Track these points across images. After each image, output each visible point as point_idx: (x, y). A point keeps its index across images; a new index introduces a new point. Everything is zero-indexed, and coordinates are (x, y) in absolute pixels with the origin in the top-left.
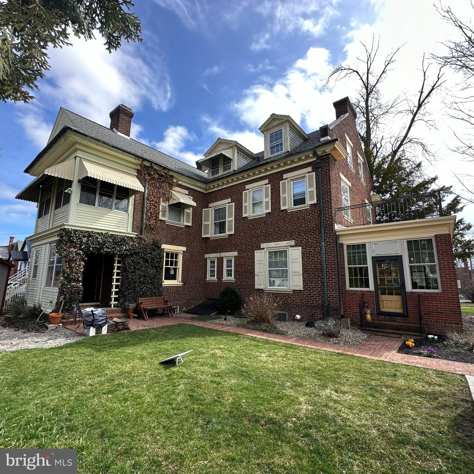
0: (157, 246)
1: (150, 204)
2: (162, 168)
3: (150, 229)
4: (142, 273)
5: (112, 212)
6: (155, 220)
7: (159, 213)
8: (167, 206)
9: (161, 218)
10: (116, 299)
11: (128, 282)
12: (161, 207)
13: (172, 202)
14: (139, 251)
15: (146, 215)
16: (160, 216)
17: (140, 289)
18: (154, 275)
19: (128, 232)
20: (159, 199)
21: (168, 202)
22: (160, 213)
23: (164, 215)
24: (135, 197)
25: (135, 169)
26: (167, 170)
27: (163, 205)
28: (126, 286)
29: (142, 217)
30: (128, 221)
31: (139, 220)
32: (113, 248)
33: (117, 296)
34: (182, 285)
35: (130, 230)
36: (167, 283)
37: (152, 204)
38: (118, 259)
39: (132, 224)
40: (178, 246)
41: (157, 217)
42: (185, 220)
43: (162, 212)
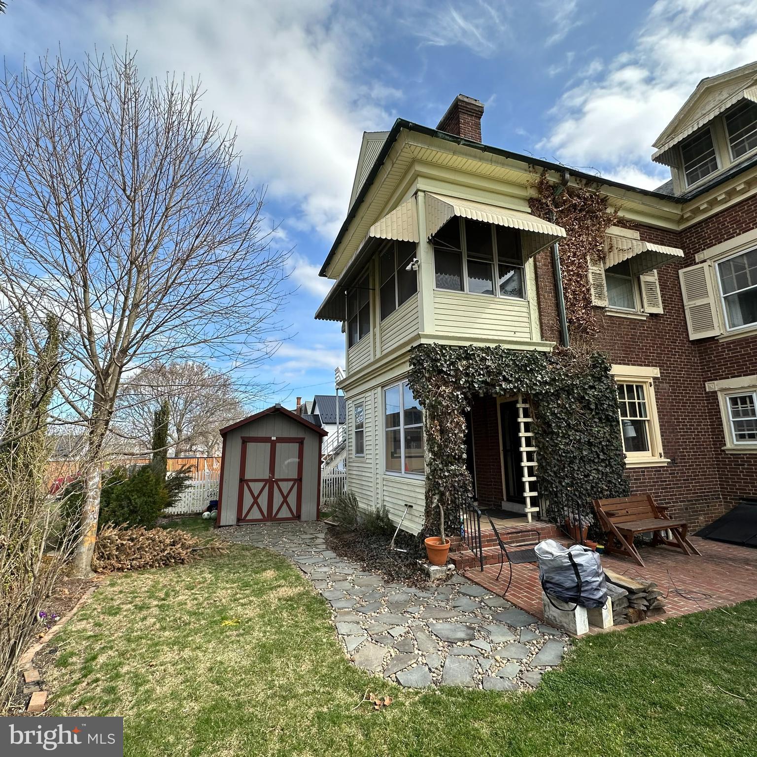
0: (600, 370)
1: (568, 271)
2: (584, 181)
3: (581, 330)
4: (584, 438)
5: (496, 300)
6: (585, 307)
7: (588, 290)
8: (603, 272)
9: (596, 302)
10: (534, 502)
11: (558, 460)
12: (590, 277)
13: (614, 260)
14: (572, 384)
15: (566, 298)
16: (593, 298)
17: (585, 476)
18: (608, 441)
19: (534, 340)
20: (585, 259)
21: (605, 263)
22: (592, 291)
23: (600, 296)
24: (535, 261)
25: (524, 199)
26: (595, 184)
27: (595, 271)
28: (555, 469)
29: (558, 305)
30: (530, 318)
31: (551, 311)
32: (517, 380)
33: (535, 494)
34: (668, 463)
35: (537, 338)
36: (633, 458)
37: (572, 271)
38: (523, 405)
39: (538, 323)
40: (641, 365)
41: (588, 301)
42: (645, 300)
43: (596, 289)
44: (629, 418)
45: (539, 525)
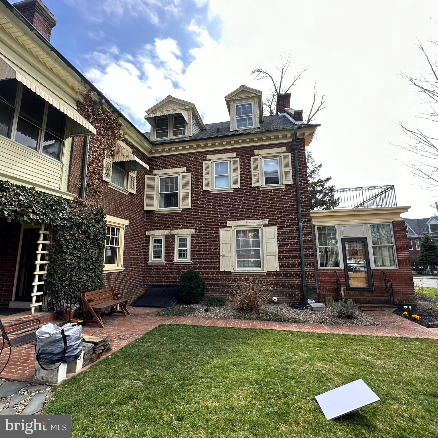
0: (100, 217)
1: (93, 155)
2: (112, 109)
3: (93, 192)
4: (83, 256)
5: (38, 155)
6: (98, 179)
7: (102, 170)
8: (112, 163)
9: (105, 178)
11: (63, 270)
12: (105, 163)
13: (118, 159)
14: (82, 222)
15: (88, 170)
16: (104, 175)
17: (79, 279)
18: (97, 258)
19: (62, 190)
20: (104, 152)
21: (113, 159)
22: (104, 171)
23: (107, 176)
24: (73, 140)
25: (74, 99)
26: (117, 114)
27: (107, 161)
28: (60, 276)
29: (82, 173)
30: (61, 175)
31: (78, 175)
32: (43, 214)
33: (41, 293)
34: (124, 269)
35: (64, 188)
36: (108, 268)
37: (95, 156)
38: (45, 232)
39: (67, 180)
40: (121, 218)
41: (100, 176)
42: (129, 185)
43: (106, 171)
44: (110, 245)
45: (40, 315)
